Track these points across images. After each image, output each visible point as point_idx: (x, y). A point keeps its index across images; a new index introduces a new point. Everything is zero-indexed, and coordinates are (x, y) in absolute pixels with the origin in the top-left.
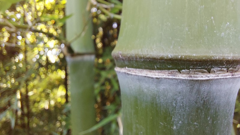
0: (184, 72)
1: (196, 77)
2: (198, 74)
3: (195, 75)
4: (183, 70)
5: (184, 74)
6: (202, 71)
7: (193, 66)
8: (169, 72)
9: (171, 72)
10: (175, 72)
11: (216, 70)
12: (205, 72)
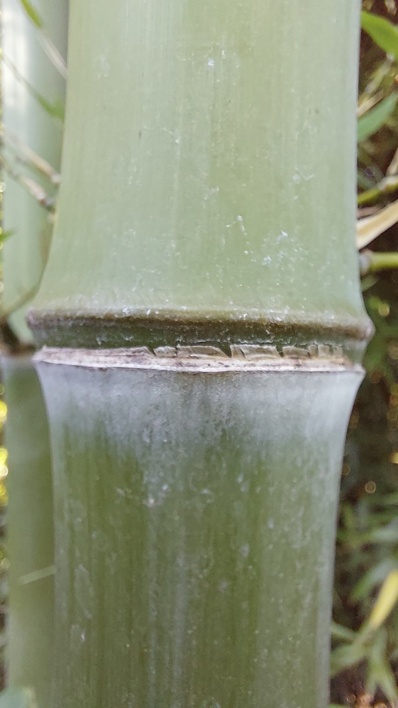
0: (163, 352)
1: (195, 366)
2: (198, 358)
3: (192, 361)
4: (161, 348)
5: (163, 357)
6: (209, 349)
7: (184, 337)
8: (129, 354)
9: (134, 352)
10: (142, 353)
11: (246, 348)
12: (216, 353)
